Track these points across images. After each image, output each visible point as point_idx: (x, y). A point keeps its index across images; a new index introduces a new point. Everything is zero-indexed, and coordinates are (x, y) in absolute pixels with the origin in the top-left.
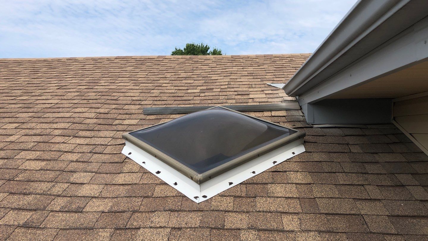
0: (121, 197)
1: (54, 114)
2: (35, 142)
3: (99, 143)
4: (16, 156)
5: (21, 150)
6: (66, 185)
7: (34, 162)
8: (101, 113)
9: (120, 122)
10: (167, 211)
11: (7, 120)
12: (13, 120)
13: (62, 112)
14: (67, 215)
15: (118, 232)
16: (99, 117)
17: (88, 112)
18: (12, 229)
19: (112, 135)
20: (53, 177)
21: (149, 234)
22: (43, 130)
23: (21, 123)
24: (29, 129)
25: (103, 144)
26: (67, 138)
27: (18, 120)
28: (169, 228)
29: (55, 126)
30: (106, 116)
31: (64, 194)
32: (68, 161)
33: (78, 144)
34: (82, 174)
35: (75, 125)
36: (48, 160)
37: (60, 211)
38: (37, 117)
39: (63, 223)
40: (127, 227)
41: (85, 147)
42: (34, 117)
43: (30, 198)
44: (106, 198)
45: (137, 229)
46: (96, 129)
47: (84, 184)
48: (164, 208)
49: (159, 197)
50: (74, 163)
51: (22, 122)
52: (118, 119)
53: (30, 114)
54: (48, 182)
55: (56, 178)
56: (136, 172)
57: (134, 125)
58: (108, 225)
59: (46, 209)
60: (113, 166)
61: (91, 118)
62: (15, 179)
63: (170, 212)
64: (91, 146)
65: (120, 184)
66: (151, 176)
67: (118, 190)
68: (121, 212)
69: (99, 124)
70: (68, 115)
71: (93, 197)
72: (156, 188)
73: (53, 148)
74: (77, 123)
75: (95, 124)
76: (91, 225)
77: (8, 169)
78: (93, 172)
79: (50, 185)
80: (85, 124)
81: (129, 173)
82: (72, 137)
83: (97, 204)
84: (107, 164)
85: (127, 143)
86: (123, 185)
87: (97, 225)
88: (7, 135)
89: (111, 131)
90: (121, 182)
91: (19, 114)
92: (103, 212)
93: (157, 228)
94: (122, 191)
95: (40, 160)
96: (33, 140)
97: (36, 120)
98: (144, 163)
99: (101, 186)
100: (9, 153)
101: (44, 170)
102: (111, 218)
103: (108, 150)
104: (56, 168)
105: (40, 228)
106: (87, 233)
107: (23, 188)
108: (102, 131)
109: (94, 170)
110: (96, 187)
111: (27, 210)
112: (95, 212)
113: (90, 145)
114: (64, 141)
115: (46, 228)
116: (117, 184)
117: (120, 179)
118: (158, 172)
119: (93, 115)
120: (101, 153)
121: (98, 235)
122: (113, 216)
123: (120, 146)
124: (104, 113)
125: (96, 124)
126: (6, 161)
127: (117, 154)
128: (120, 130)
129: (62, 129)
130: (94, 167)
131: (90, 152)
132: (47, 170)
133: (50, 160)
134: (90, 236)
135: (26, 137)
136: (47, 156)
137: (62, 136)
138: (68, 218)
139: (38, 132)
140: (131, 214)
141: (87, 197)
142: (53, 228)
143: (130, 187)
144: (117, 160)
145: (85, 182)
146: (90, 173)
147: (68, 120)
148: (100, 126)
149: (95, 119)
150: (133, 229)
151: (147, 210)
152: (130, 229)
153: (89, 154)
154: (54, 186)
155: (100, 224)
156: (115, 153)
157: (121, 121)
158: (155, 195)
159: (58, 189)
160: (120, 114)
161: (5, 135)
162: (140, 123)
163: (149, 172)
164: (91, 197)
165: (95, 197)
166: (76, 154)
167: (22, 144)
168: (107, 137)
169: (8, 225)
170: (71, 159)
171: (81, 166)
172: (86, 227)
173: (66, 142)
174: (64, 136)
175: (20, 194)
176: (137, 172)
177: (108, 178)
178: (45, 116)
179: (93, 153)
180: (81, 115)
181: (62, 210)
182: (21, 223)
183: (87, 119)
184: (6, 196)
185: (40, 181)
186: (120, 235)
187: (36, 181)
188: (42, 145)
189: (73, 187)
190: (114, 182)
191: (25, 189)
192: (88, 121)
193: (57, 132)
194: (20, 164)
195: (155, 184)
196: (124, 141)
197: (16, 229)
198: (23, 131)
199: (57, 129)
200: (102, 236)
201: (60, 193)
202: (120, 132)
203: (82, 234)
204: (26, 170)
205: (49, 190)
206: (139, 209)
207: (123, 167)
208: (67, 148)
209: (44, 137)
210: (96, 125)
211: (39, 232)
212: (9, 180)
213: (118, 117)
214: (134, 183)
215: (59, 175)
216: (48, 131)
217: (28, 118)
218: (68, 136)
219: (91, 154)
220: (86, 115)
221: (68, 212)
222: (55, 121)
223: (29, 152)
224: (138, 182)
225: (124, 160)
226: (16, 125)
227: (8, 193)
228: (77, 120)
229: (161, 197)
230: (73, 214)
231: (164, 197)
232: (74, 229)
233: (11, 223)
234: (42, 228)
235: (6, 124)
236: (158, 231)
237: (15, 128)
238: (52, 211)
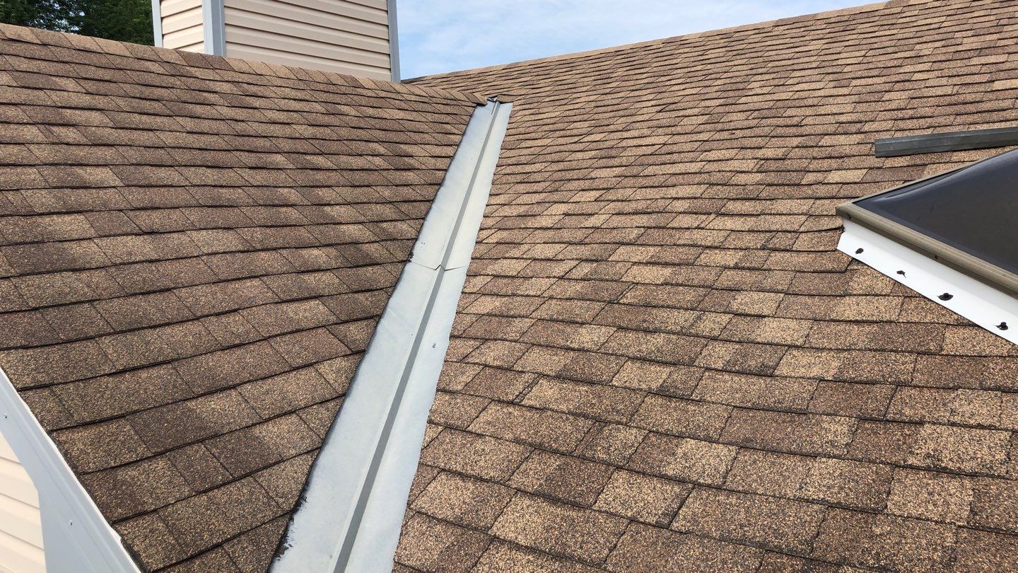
0: (859, 350)
1: (663, 166)
2: (641, 227)
3: (778, 227)
4: (610, 255)
5: (617, 243)
6: (726, 318)
7: (647, 268)
8: (767, 159)
9: (820, 177)
10: (992, 390)
11: (575, 184)
12: (587, 184)
13: (679, 163)
14: (740, 379)
15: (867, 425)
16: (765, 168)
17: (736, 158)
18: (638, 396)
19: (805, 208)
20: (693, 299)
21: (952, 439)
22: (649, 202)
23: (603, 189)
24: (623, 201)
25: (788, 228)
26: (704, 217)
27: (596, 184)
28: (1006, 430)
29: (672, 192)
30: (780, 164)
31: (724, 336)
32: (717, 267)
33: (732, 231)
34: (755, 296)
35: (715, 188)
36: (674, 265)
37: (726, 371)
38: (631, 176)
39: (737, 396)
40: (889, 416)
41: (748, 237)
42: (626, 177)
43: (659, 340)
44: (823, 349)
45: (916, 423)
46: (764, 195)
47: (765, 317)
48: (981, 384)
49: (961, 356)
50: (732, 272)
51: (605, 186)
52: (811, 170)
53: (617, 171)
54: (686, 309)
55: (700, 302)
56: (885, 295)
57: (855, 183)
58: (842, 409)
59: (696, 364)
60: (822, 279)
61: (747, 172)
62: (621, 301)
63: (999, 394)
64: (762, 235)
65: (850, 321)
66: (926, 304)
67: (849, 334)
68: (866, 384)
69: (769, 185)
70: (694, 167)
71: (790, 346)
72: (947, 334)
73: (679, 238)
74: (718, 185)
75: (759, 184)
76: (800, 404)
77: (602, 280)
78: (778, 292)
79: (691, 316)
80: (735, 185)
81: (866, 295)
82: (712, 216)
83: (805, 361)
84: (809, 275)
85: (849, 226)
86: (857, 322)
87: (815, 406)
88: (583, 214)
89: (801, 199)
90: (850, 314)
91: (595, 172)
92: (821, 380)
93: (971, 427)
94: (858, 335)
95: (659, 264)
96: (635, 224)
97: (631, 181)
98: (901, 273)
99: (806, 324)
100: (597, 250)
101: (672, 285)
102: (844, 394)
103: (803, 242)
104: (696, 282)
105: (693, 400)
106: (795, 421)
107: (641, 318)
108: (779, 201)
109: (780, 287)
110: (793, 324)
111: (658, 362)
112: (803, 378)
113: (757, 231)
114: (698, 225)
115: (705, 401)
116: (842, 321)
117: (848, 308)
118: (946, 297)
119: (751, 165)
120: (788, 251)
121: (822, 428)
122: (848, 390)
123: (830, 233)
124: (775, 159)
125: (761, 184)
126: (595, 265)
127: (826, 251)
128: (823, 196)
129: (688, 198)
130: (780, 280)
131: (763, 248)
132: (678, 285)
133: (679, 265)
134: (803, 427)
135: (620, 218)
136: (669, 255)
137: (690, 213)
138: (745, 387)
139: (641, 206)
140: (893, 389)
141: (777, 345)
142: (719, 403)
143: (875, 328)
144: (830, 266)
145: (766, 312)
146: (772, 295)
147: (697, 179)
148: (771, 189)
149: (757, 172)
150: (905, 423)
151: (931, 383)
152: (895, 422)
153: (761, 253)
154: (699, 318)
155: (821, 405)
156: (821, 249)
157: (819, 174)
158: (948, 349)
159: (711, 324)
160: (815, 158)
161: (580, 215)
162: (869, 178)
163: (920, 294)
164: (786, 346)
165: (797, 347)
166: (732, 252)
167: (615, 231)
168: (796, 214)
169: (629, 388)
170: (723, 263)
171: (749, 277)
172: (790, 408)
173: (702, 225)
174: (696, 213)
175: (637, 330)
176: (889, 295)
177: (819, 306)
178: (646, 172)
179: (769, 249)
180: (723, 166)
181: (729, 368)
182: (654, 386)
183: (739, 174)
184: (612, 332)
185: (668, 307)
186: (875, 434)
187: (662, 307)
188: (656, 233)
189: (742, 324)
190: (833, 316)
191: (644, 321)
192: (742, 179)
193: (680, 206)
194: (623, 271)
195: (942, 324)
196: (838, 222)
197: (645, 397)
198: (612, 205)
199: (678, 199)
200: (830, 430)
201: (716, 333)
202: (823, 201)
203: (783, 422)
204: (637, 284)
205: (692, 325)
206: (912, 380)
207: (848, 282)
208: (709, 238)
209: (654, 216)
210: (763, 187)
211: (691, 407)
212: (610, 302)
213: (811, 166)
214: (885, 320)
215: (705, 296)
216: (661, 203)
217: (614, 179)
218: (704, 214)
219: (766, 252)
220: (735, 165)
221: (743, 373)
222: (669, 182)
223: (634, 248)
224: (894, 317)
225: (848, 265)
226: (596, 194)
227: (614, 327)
228: (716, 178)
229: (967, 356)
230: (754, 379)
231: (976, 356)
232: (763, 410)
233: (635, 385)
234: (697, 401)
235: (576, 192)
236: (973, 434)
237: (595, 200)
238: (708, 369)
